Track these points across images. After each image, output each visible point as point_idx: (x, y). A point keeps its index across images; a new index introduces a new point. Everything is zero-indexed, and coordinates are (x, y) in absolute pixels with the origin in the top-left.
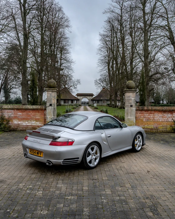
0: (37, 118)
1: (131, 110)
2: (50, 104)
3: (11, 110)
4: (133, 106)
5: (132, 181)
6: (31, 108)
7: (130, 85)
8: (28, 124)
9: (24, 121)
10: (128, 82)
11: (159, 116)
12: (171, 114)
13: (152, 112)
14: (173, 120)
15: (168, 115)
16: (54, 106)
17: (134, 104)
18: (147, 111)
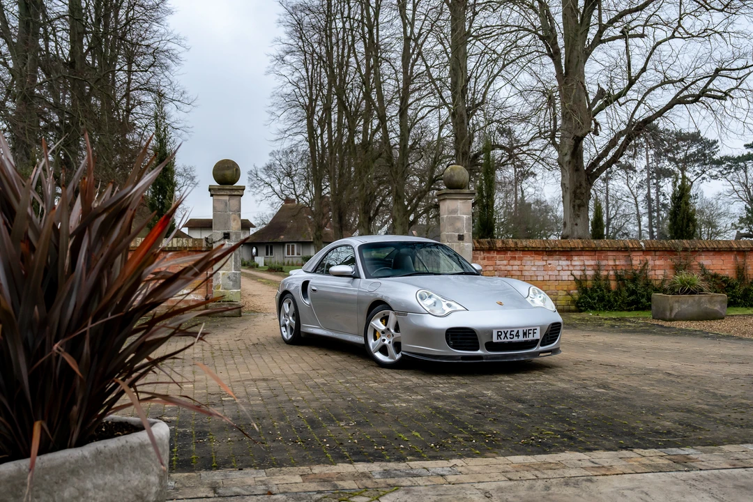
1: (460, 248)
2: (225, 234)
4: (466, 238)
7: (456, 178)
10: (451, 169)
11: (534, 265)
12: (567, 260)
13: (518, 255)
14: (574, 276)
15: (560, 263)
16: (236, 238)
17: (467, 233)
18: (504, 251)
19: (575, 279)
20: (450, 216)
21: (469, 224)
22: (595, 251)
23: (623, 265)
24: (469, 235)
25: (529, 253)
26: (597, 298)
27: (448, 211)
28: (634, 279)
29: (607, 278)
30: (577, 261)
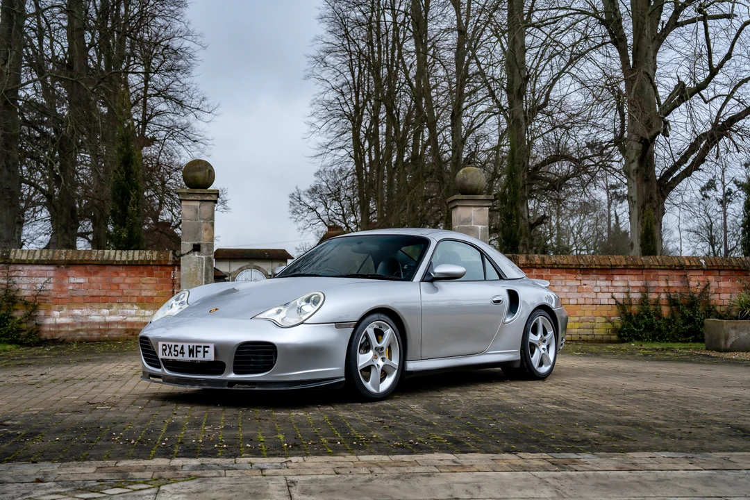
0: (144, 293)
2: (194, 245)
3: (44, 268)
6: (124, 258)
7: (469, 182)
8: (109, 319)
9: (97, 306)
10: (464, 172)
11: (565, 286)
12: (606, 280)
13: (545, 273)
14: (615, 299)
15: (598, 284)
16: (208, 250)
18: (528, 268)
19: (617, 303)
20: (461, 226)
21: (485, 236)
22: (642, 269)
23: (678, 287)
25: (560, 270)
26: (643, 326)
27: (460, 221)
28: (692, 304)
29: (657, 302)
30: (619, 282)
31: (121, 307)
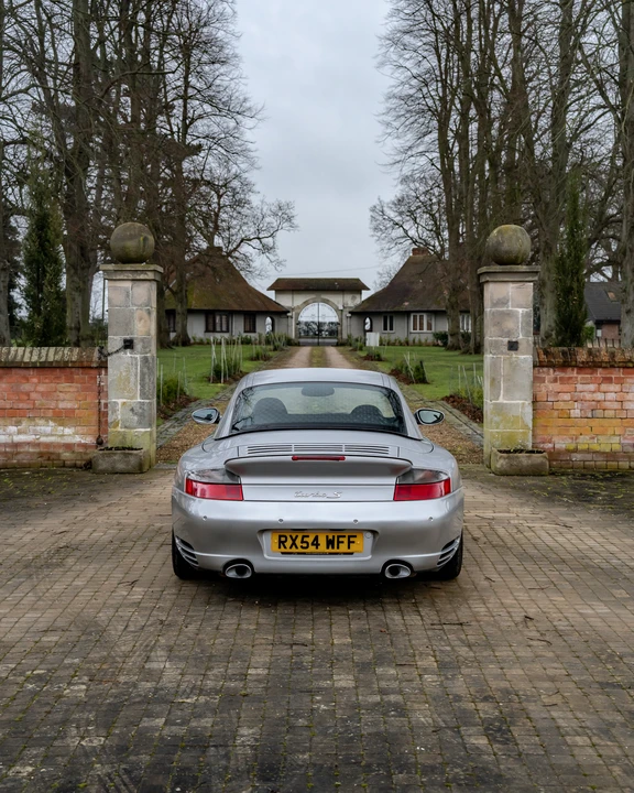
0: (62, 405)
1: (511, 364)
2: (125, 341)
4: (522, 347)
5: (448, 648)
6: (35, 358)
7: (506, 247)
8: (18, 438)
9: (1, 421)
10: (498, 232)
13: (615, 374)
16: (144, 347)
17: (524, 337)
18: (590, 367)
20: (494, 310)
21: (528, 324)
24: (528, 341)
27: (492, 303)
31: (33, 423)
